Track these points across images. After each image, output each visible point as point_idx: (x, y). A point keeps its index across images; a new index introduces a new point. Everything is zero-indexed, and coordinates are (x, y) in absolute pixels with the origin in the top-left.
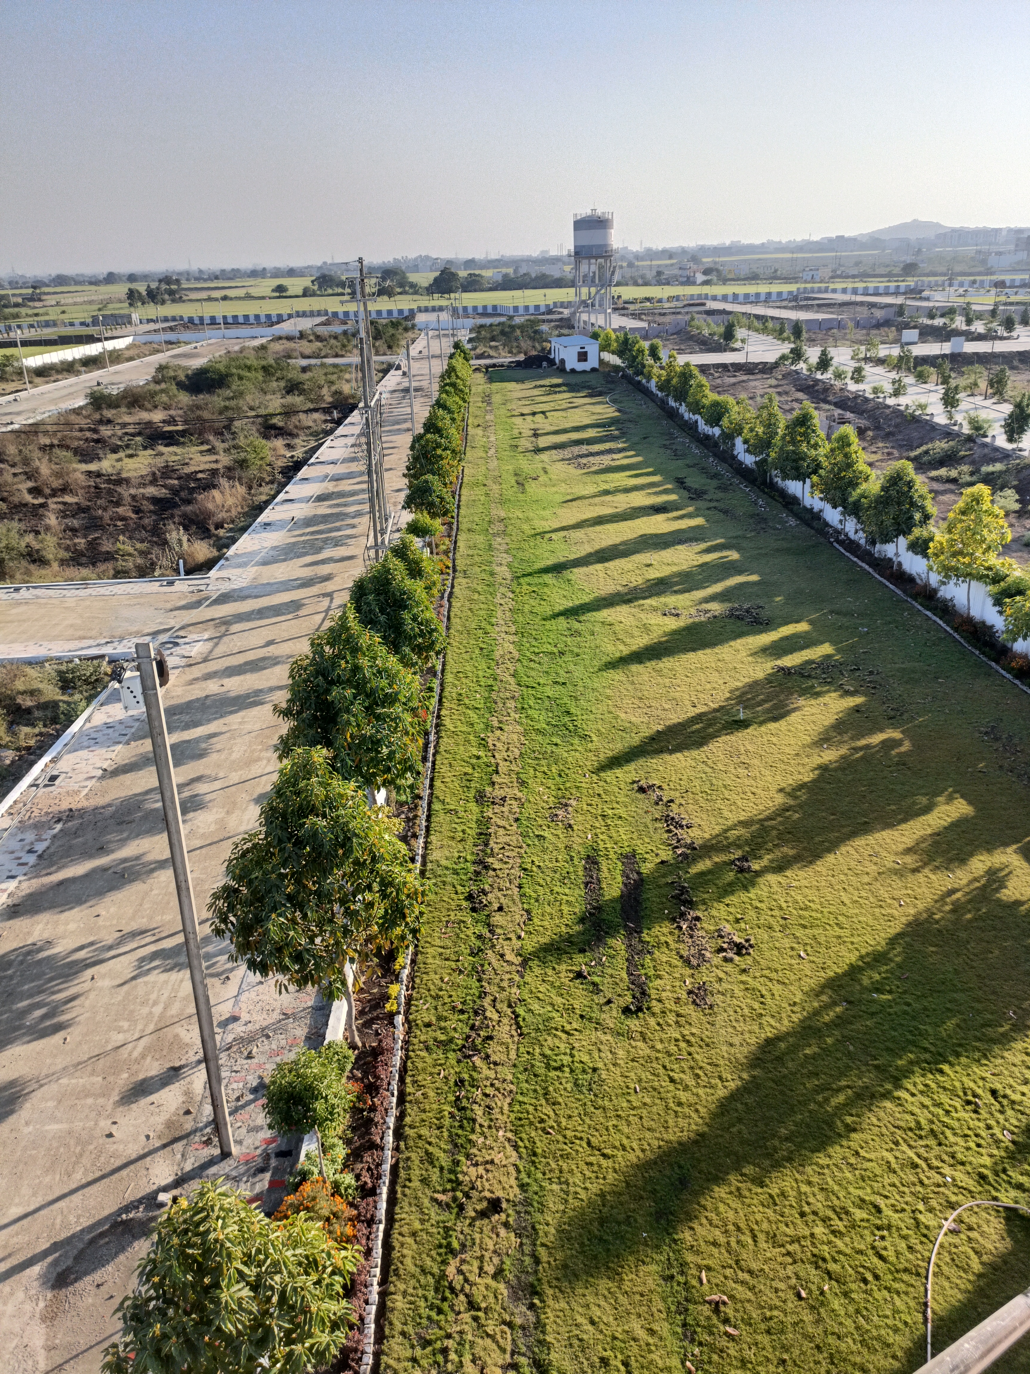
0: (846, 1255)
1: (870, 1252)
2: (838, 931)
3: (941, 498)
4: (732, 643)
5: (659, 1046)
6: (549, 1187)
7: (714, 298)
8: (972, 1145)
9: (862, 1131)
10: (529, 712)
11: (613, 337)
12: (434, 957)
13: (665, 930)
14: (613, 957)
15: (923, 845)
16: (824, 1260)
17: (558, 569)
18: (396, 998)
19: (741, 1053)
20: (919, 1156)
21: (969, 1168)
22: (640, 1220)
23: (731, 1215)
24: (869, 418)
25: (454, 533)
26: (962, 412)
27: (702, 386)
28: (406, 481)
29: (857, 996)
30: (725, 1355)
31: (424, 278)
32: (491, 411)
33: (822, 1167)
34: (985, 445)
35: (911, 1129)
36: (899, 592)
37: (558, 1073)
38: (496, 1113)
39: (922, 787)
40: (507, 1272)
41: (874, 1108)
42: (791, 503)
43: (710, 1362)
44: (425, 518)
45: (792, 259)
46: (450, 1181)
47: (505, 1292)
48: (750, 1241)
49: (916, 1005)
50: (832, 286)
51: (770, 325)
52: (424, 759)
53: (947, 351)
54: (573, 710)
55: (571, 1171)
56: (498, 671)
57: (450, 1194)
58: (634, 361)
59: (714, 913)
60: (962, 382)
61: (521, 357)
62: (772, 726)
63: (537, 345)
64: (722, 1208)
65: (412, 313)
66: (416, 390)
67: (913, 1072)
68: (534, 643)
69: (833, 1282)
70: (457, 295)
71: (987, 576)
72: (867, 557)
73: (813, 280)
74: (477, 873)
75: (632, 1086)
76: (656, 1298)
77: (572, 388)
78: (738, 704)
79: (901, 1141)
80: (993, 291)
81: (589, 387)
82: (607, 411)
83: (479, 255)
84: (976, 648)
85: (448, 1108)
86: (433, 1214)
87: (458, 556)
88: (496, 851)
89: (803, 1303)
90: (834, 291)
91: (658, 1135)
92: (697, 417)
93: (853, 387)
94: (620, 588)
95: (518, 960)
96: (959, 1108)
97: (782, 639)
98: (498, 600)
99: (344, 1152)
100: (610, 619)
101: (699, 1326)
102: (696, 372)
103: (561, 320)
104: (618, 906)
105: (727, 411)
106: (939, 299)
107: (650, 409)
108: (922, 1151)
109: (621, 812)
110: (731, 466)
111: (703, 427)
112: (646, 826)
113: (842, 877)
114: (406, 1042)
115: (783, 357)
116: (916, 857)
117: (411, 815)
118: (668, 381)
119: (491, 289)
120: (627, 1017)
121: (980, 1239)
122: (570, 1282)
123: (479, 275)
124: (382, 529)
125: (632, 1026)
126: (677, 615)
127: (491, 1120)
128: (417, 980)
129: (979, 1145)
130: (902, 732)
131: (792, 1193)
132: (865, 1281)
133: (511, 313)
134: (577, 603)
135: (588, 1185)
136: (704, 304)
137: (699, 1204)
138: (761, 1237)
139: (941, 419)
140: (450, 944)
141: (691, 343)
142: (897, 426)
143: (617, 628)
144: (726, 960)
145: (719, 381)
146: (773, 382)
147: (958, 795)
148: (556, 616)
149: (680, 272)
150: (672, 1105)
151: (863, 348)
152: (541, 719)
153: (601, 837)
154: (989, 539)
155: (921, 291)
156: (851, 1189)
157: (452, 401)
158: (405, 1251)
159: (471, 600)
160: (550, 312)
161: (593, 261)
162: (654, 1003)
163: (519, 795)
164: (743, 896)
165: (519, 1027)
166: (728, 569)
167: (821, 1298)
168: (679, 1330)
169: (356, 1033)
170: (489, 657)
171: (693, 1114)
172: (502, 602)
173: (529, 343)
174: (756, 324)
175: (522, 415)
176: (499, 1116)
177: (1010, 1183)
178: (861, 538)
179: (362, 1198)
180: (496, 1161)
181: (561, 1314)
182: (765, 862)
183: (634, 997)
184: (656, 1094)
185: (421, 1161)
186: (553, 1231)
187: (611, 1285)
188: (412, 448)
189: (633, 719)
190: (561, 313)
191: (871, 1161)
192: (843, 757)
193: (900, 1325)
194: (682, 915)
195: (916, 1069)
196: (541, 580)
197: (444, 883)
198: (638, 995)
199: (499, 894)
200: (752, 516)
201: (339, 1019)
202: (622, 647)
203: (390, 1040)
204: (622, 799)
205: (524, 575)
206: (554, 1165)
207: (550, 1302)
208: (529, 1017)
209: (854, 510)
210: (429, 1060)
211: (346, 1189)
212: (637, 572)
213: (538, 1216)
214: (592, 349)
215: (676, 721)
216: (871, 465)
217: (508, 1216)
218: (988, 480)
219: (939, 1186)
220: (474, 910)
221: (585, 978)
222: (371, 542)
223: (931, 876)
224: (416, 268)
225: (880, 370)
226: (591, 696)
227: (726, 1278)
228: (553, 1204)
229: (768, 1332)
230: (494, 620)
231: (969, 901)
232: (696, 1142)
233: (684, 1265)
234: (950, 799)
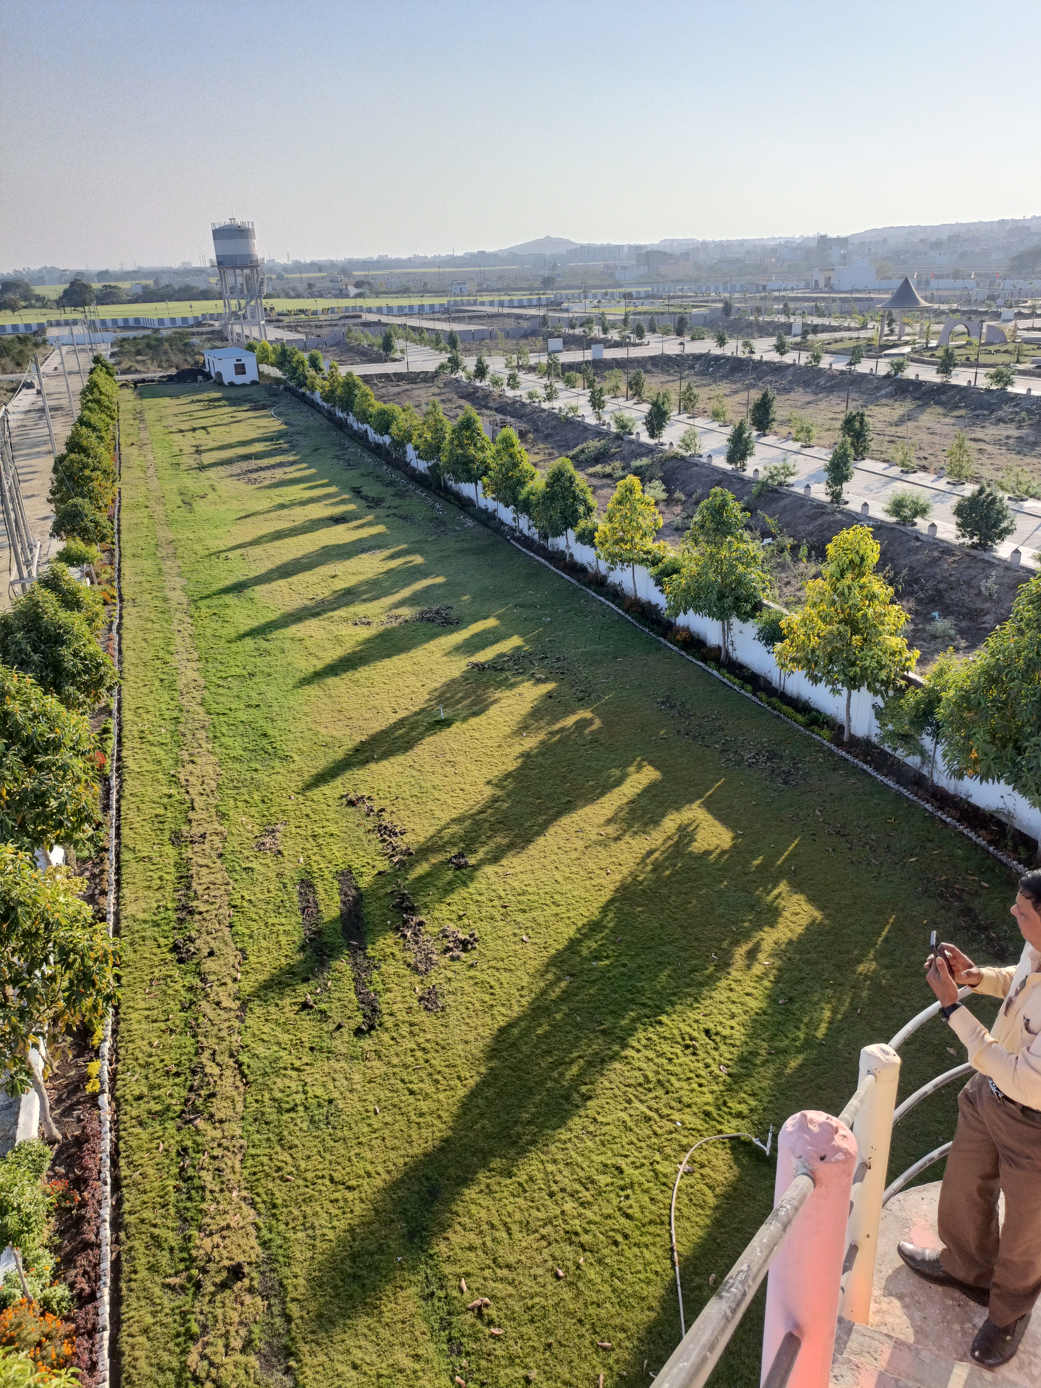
0: (595, 1223)
1: (618, 1214)
2: (555, 910)
3: (600, 492)
4: (426, 646)
5: (395, 1061)
6: (294, 1237)
7: (369, 311)
8: (695, 1086)
9: (597, 1097)
10: (223, 740)
11: (270, 348)
12: (139, 1022)
13: (390, 942)
14: (338, 980)
15: (621, 814)
16: (576, 1234)
17: (238, 588)
18: (98, 1076)
19: (477, 1048)
20: (650, 1108)
21: (695, 1109)
22: (393, 1245)
23: (483, 1214)
24: (528, 421)
25: (116, 560)
26: (608, 412)
27: (367, 395)
28: (52, 506)
29: (579, 968)
30: (492, 1358)
31: (53, 291)
32: (146, 428)
33: (565, 1142)
34: (631, 442)
35: (640, 1085)
36: (574, 582)
37: (292, 1115)
38: (227, 1174)
39: (614, 760)
40: (257, 1342)
41: (605, 1072)
42: (466, 505)
43: (479, 1370)
44: (78, 545)
45: (440, 273)
46: (183, 1260)
47: (257, 1364)
48: (505, 1235)
49: (632, 965)
50: (480, 299)
51: (426, 335)
52: (106, 808)
53: (590, 358)
54: (270, 732)
55: (316, 1214)
56: (184, 702)
57: (184, 1274)
58: (295, 373)
59: (437, 914)
60: (606, 385)
61: (173, 371)
62: (473, 721)
63: (189, 358)
64: (474, 1209)
65: (41, 329)
66: (54, 409)
67: (636, 1029)
68: (220, 668)
69: (588, 1254)
70: (92, 308)
71: (647, 560)
72: (542, 551)
73: (461, 293)
74: (181, 921)
75: (371, 1108)
76: (418, 1321)
77: (234, 402)
78: (437, 704)
79: (633, 1098)
80: (623, 302)
81: (251, 401)
82: (274, 425)
83: (113, 266)
84: (645, 626)
85: (172, 1182)
86: (166, 1302)
87: (123, 584)
88: (200, 892)
89: (561, 1282)
90: (482, 304)
91: (402, 1152)
92: (366, 426)
93: (510, 393)
94: (308, 603)
95: (236, 1005)
96: (680, 1054)
97: (473, 636)
98: (175, 626)
99: (52, 1262)
100: (299, 634)
101: (463, 1336)
102: (359, 382)
103: (213, 332)
104: (339, 927)
105: (395, 418)
106: (578, 310)
107: (316, 420)
108: (652, 1103)
109: (333, 829)
110: (405, 473)
111: (374, 436)
112: (360, 839)
113: (554, 857)
114: (115, 1122)
115: (442, 367)
116: (615, 826)
117: (97, 871)
118: (332, 391)
119: (130, 302)
120: (360, 1038)
121: (712, 1174)
122: (327, 1331)
123: (115, 287)
124: (27, 561)
125: (366, 1047)
126: (369, 623)
127: (222, 1183)
128: (122, 1052)
129: (701, 1085)
130: (592, 712)
131: (540, 1176)
132: (616, 1243)
133: (157, 326)
134: (263, 621)
135: (335, 1223)
136: (360, 317)
137: (451, 1212)
138: (515, 1228)
139: (591, 420)
140: (155, 1003)
141: (351, 354)
142: (554, 428)
143: (308, 643)
144: (453, 959)
145: (383, 391)
146: (436, 390)
147: (645, 763)
148: (241, 637)
149: (331, 285)
150: (413, 1118)
151: (515, 356)
152: (237, 746)
153: (314, 858)
154: (644, 526)
155: (560, 304)
156: (594, 1157)
157: (96, 418)
158: (137, 1353)
159: (145, 630)
160: (199, 324)
161: (238, 271)
162: (386, 1018)
163: (221, 828)
164: (463, 892)
165: (244, 1076)
166: (414, 573)
167: (578, 1272)
168: (445, 1347)
169: (53, 1126)
170: (171, 687)
171: (435, 1122)
172: (180, 628)
173: (180, 356)
174: (412, 334)
175: (181, 431)
176: (231, 1176)
177: (731, 1114)
178: (534, 534)
179: (80, 1308)
180: (233, 1224)
181: (320, 1369)
182: (481, 854)
183: (365, 1016)
184: (396, 1110)
185: (147, 1248)
186: (303, 1282)
187: (370, 1321)
188: (55, 470)
189: (335, 733)
190: (212, 325)
191: (608, 1124)
192: (542, 743)
193: (652, 1276)
194: (405, 922)
195: (638, 1025)
196: (221, 602)
197: (143, 938)
198: (369, 1013)
199: (209, 938)
200: (431, 520)
201: (30, 1115)
202: (315, 661)
203: (95, 1124)
204: (331, 815)
205: (202, 598)
206: (296, 1212)
207: (307, 1359)
208: (254, 1063)
209: (524, 507)
210: (145, 1135)
211: (58, 1303)
212: (323, 584)
213: (286, 1271)
214: (250, 361)
215: (378, 729)
216: (535, 465)
217: (252, 1279)
218: (637, 472)
219: (671, 1132)
220: (181, 961)
221: (311, 1007)
222: (15, 575)
223: (631, 841)
224: (40, 278)
225: (532, 377)
226: (288, 715)
227: (485, 1279)
228: (299, 1253)
229: (532, 1321)
230: (172, 648)
231: (666, 859)
232: (441, 1149)
233: (442, 1278)
234: (639, 768)
